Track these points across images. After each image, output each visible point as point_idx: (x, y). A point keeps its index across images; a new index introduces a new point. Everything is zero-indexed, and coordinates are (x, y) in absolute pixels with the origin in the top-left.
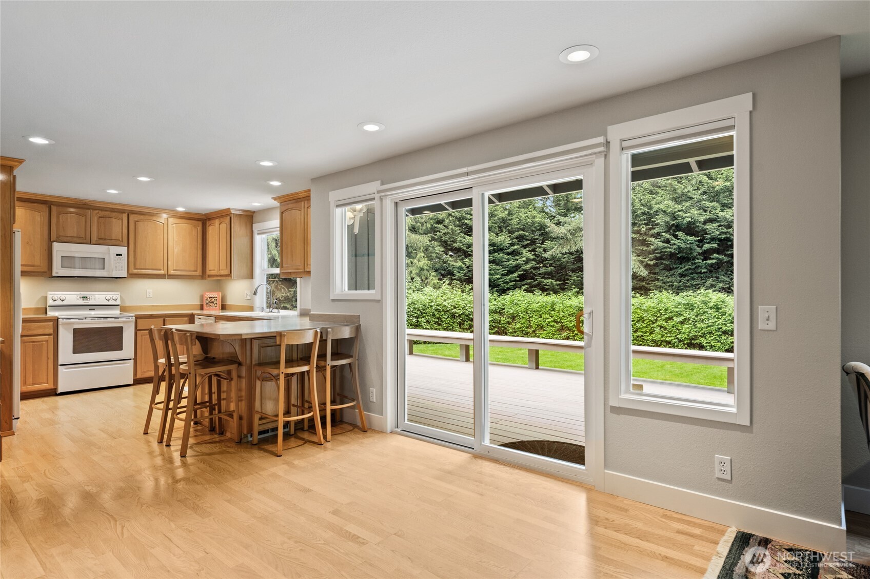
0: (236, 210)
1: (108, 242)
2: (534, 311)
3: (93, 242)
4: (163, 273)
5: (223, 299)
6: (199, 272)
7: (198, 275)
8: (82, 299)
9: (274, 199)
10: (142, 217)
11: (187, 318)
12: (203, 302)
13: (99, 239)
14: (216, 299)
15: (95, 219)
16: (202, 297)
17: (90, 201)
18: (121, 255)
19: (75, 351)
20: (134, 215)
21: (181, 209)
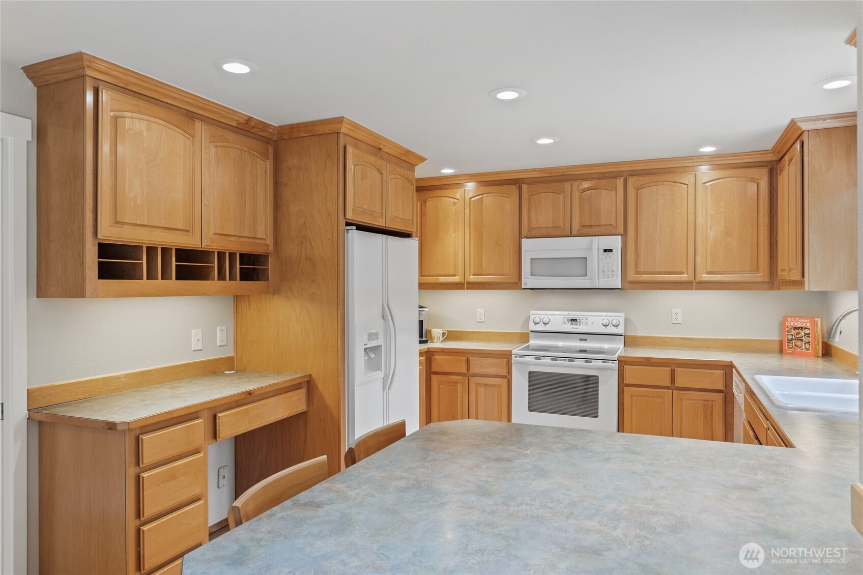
3: (574, 232)
4: (687, 279)
6: (764, 276)
7: (760, 280)
8: (570, 322)
10: (650, 179)
11: (719, 371)
12: (783, 337)
13: (582, 227)
15: (576, 195)
16: (781, 326)
18: (611, 251)
19: (531, 408)
20: (636, 178)
21: (708, 149)
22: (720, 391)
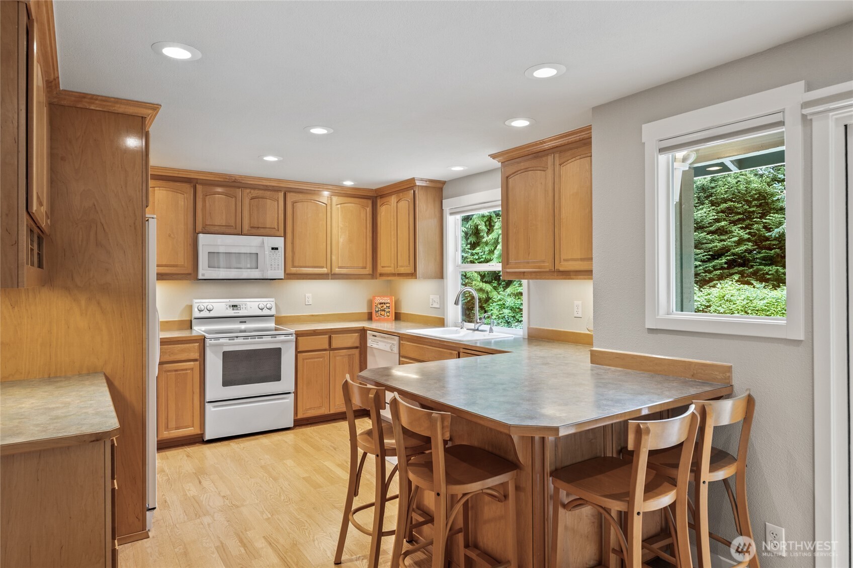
0: (422, 180)
1: (262, 231)
2: (757, 311)
3: (245, 231)
4: (326, 272)
5: (397, 304)
6: (368, 270)
7: (368, 273)
8: (231, 308)
9: (494, 156)
10: (300, 196)
11: (357, 334)
12: (372, 310)
13: (251, 227)
14: (388, 305)
15: (247, 201)
16: (370, 303)
17: (241, 176)
18: (277, 249)
19: (226, 383)
20: (292, 194)
21: (348, 183)
22: (357, 348)
